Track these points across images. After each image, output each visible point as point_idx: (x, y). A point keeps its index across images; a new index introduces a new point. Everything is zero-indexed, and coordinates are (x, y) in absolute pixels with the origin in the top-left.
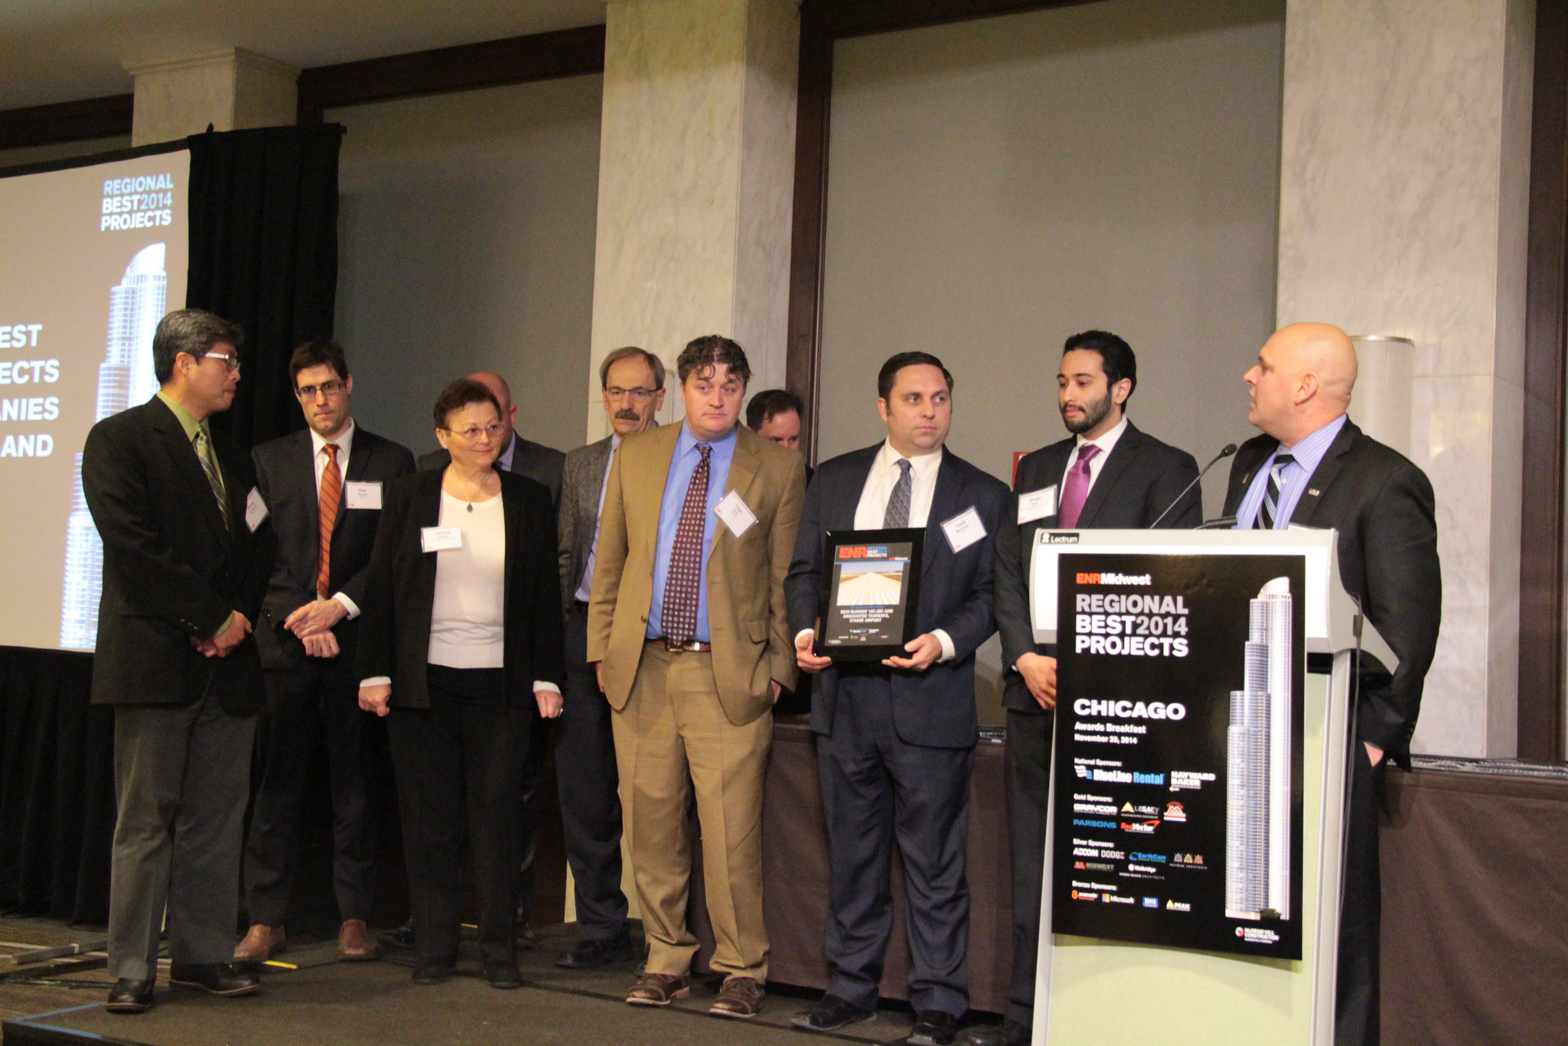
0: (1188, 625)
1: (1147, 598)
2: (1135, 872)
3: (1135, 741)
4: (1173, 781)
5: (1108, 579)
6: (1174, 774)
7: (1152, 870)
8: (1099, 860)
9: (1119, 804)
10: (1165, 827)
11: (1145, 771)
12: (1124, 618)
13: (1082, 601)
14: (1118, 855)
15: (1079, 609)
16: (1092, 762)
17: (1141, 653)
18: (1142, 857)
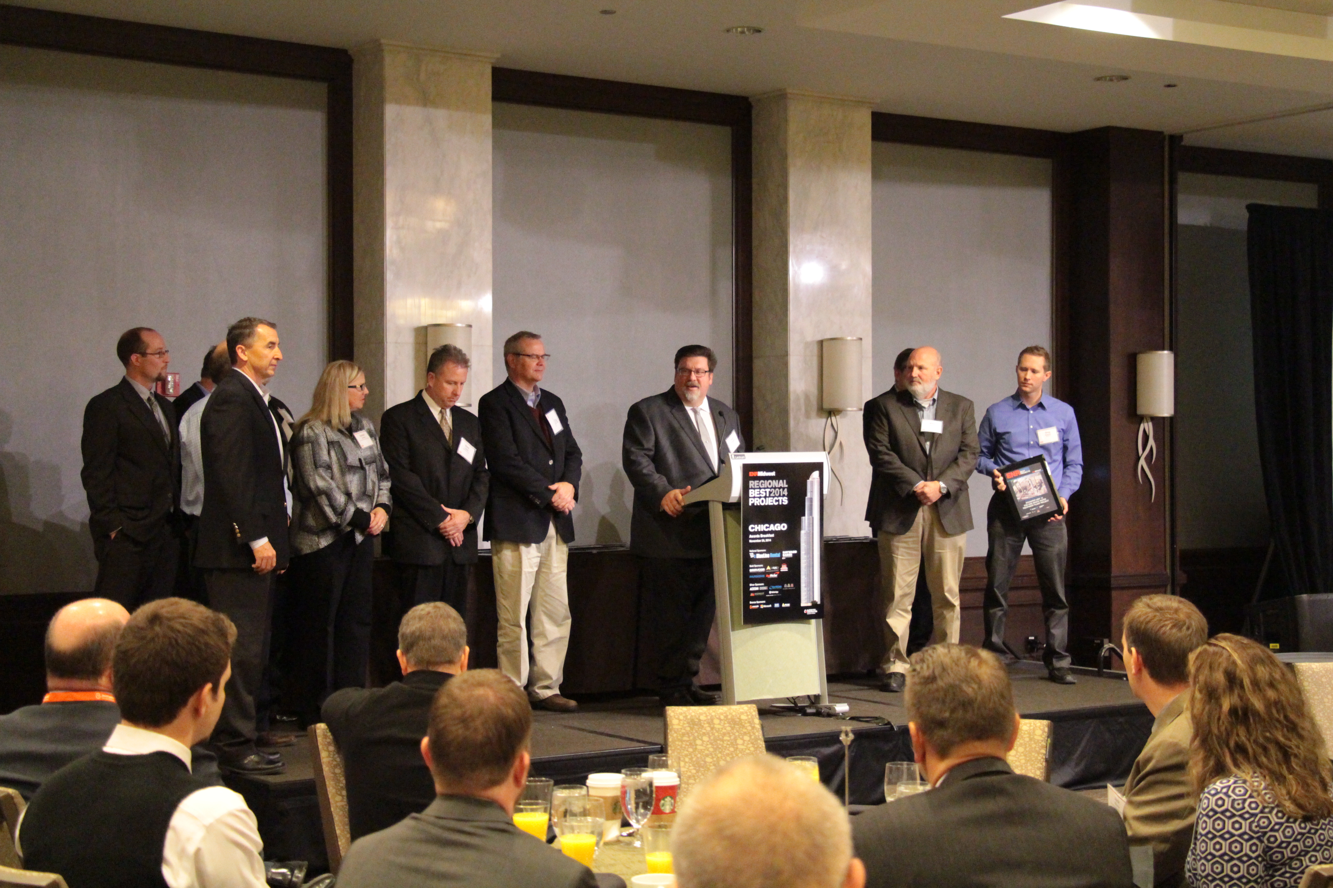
0: (788, 491)
1: (774, 481)
2: (772, 594)
3: (770, 540)
4: (783, 555)
5: (761, 474)
6: (784, 552)
7: (777, 592)
8: (759, 591)
9: (765, 567)
10: (782, 574)
11: (774, 552)
12: (766, 490)
13: (752, 483)
14: (765, 588)
15: (750, 487)
16: (755, 551)
17: (772, 504)
18: (774, 587)
